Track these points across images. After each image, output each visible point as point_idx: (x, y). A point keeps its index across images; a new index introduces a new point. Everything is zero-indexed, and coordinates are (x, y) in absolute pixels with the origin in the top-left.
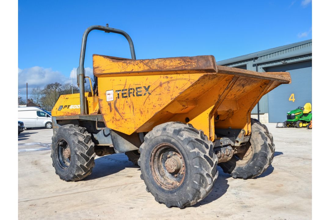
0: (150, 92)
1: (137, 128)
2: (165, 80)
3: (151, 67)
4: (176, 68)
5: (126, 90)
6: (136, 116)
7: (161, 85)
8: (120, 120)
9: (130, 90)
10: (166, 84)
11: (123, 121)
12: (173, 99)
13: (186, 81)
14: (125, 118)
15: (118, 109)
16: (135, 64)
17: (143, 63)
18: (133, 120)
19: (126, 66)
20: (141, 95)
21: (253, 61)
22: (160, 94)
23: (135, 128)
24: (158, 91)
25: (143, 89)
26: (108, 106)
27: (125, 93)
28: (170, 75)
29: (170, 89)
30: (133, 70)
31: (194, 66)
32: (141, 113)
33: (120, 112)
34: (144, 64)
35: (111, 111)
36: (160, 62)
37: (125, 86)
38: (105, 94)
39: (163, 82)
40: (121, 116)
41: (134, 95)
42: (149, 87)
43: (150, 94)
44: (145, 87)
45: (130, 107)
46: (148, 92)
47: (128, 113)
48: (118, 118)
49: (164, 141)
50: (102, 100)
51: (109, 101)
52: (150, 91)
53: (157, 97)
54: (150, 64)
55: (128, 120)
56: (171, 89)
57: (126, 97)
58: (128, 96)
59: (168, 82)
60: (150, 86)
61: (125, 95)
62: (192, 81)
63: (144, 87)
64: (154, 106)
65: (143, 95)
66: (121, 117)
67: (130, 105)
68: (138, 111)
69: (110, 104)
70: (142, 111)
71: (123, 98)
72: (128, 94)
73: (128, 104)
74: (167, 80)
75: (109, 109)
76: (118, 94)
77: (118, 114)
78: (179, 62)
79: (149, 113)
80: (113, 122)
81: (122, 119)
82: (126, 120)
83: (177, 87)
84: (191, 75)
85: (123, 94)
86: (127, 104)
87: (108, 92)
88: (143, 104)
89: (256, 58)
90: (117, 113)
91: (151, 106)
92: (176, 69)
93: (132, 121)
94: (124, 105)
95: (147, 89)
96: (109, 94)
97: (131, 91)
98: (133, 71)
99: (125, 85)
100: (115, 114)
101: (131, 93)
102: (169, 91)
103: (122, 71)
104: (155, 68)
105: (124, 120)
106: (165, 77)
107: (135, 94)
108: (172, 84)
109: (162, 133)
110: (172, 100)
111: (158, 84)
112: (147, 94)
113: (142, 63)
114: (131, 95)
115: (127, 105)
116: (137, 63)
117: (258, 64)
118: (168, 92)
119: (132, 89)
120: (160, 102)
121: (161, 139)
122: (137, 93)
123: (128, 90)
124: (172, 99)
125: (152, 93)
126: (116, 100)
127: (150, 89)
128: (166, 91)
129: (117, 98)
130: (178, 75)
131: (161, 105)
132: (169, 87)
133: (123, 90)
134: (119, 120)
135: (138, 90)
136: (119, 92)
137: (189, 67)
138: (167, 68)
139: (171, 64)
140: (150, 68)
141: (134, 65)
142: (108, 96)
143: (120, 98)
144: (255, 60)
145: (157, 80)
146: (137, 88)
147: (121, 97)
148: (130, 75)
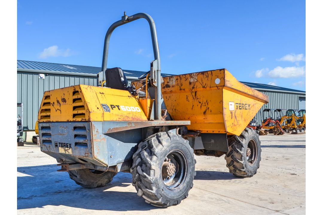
5: (241, 104)
6: (243, 122)
10: (255, 105)
15: (237, 117)
19: (245, 89)
20: (246, 109)
22: (253, 110)
23: (242, 131)
25: (247, 106)
26: (231, 114)
28: (256, 101)
33: (237, 119)
34: (252, 91)
35: (232, 118)
37: (240, 102)
38: (228, 105)
40: (237, 122)
41: (244, 109)
43: (250, 109)
45: (241, 116)
47: (240, 120)
48: (235, 124)
50: (226, 108)
51: (231, 111)
56: (256, 108)
57: (241, 109)
60: (250, 104)
62: (261, 106)
63: (248, 104)
70: (245, 119)
75: (231, 116)
76: (237, 106)
80: (232, 127)
82: (239, 125)
84: (261, 102)
85: (240, 106)
86: (240, 114)
87: (230, 103)
88: (247, 115)
90: (236, 120)
91: (249, 117)
95: (249, 106)
96: (231, 105)
98: (247, 93)
99: (240, 100)
100: (235, 121)
101: (243, 107)
104: (256, 95)
106: (254, 101)
109: (252, 133)
111: (253, 104)
119: (243, 104)
120: (252, 115)
121: (252, 137)
125: (251, 109)
126: (236, 110)
130: (258, 101)
134: (236, 126)
136: (237, 105)
137: (264, 99)
140: (254, 94)
142: (230, 106)
143: (238, 109)
146: (245, 104)
148: (243, 94)
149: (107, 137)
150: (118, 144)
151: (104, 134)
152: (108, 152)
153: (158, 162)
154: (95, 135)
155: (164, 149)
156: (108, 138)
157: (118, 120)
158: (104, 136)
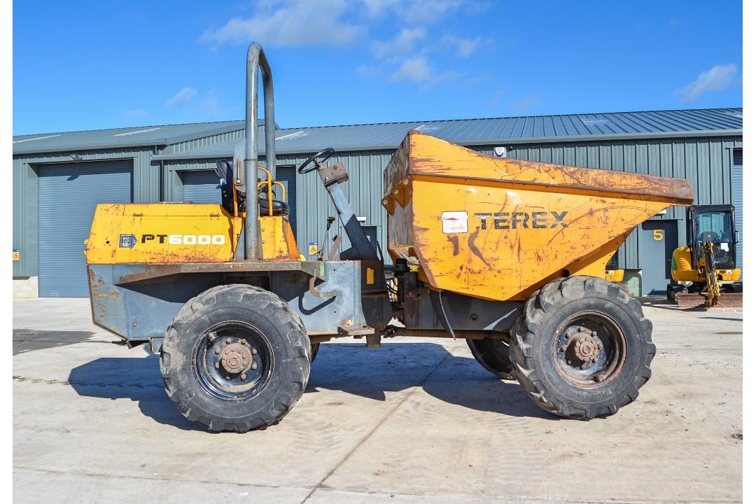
0: (567, 224)
1: (526, 288)
2: (601, 205)
3: (582, 180)
4: (632, 189)
5: (508, 214)
6: (523, 264)
7: (591, 213)
8: (482, 272)
9: (515, 215)
10: (602, 212)
11: (489, 274)
12: (613, 238)
13: (639, 212)
14: (498, 268)
15: (481, 251)
16: (541, 170)
17: (563, 171)
18: (517, 271)
19: (519, 171)
20: (543, 227)
21: (151, 152)
22: (588, 228)
23: (520, 288)
24: (585, 222)
25: (550, 217)
26: (449, 243)
27: (504, 221)
28: (610, 199)
29: (608, 221)
30: (535, 179)
31: (664, 191)
32: (539, 258)
33: (484, 255)
34: (566, 173)
35: (456, 253)
36: (602, 176)
37: (504, 208)
38: (439, 218)
39: (595, 208)
40: (488, 265)
41: (526, 226)
42: (564, 214)
44: (554, 213)
45: (512, 247)
46: (562, 222)
47: (506, 259)
48: (476, 269)
49: (588, 307)
50: (425, 229)
51: (452, 234)
52: (567, 221)
53: (582, 232)
54: (579, 176)
55: (503, 272)
56: (611, 221)
57: (507, 227)
58: (511, 226)
59: (606, 210)
60: (566, 212)
61: (501, 224)
62: (651, 212)
63: (552, 212)
64: (572, 248)
65: (549, 226)
66: (486, 266)
67: (513, 244)
68: (531, 254)
69: (454, 240)
70: (540, 255)
71: (496, 228)
72: (511, 222)
73: (507, 240)
74: (604, 206)
75: (451, 249)
76: (483, 221)
77: (480, 260)
78: (638, 181)
79: (559, 259)
80: (458, 276)
81: (490, 269)
82: (499, 272)
83: (623, 220)
84: (648, 203)
85: (496, 222)
86: (505, 241)
87: (447, 215)
88: (548, 242)
89: (162, 147)
90: (482, 257)
91: (567, 247)
92: (633, 192)
93: (514, 274)
94: (497, 243)
95: (560, 217)
96: (452, 219)
97: (518, 217)
98: (536, 182)
99: (505, 204)
100: (470, 261)
101: (520, 221)
102: (607, 224)
103: (504, 178)
104: (590, 183)
105: (495, 273)
106: (599, 202)
107: (529, 223)
108: (612, 214)
109: (586, 294)
110: (610, 240)
111: (586, 211)
112: (560, 227)
113: (560, 171)
114: (518, 225)
115: (506, 243)
116: (547, 169)
117: (167, 162)
118: (605, 225)
119: (521, 214)
120: (585, 242)
121: (584, 304)
122: (534, 223)
123: (511, 216)
124: (610, 237)
125: (572, 225)
126: (477, 232)
127: (566, 219)
128: (602, 224)
129: (478, 228)
130: (626, 200)
131: (588, 247)
132: (607, 218)
133: (496, 215)
134: (479, 273)
135: (538, 217)
136: (484, 218)
137: (657, 192)
138: (615, 187)
139: (624, 182)
140: (579, 182)
141: (539, 171)
142: (448, 223)
143: (488, 229)
144: (158, 150)
145: (584, 204)
146: (534, 214)
147: (492, 227)
148: (514, 187)
149: (124, 290)
150: (154, 303)
151: (116, 285)
152: (127, 315)
153: (177, 341)
154: (96, 286)
155: (193, 317)
156: (125, 293)
157: (148, 261)
158: (116, 289)
